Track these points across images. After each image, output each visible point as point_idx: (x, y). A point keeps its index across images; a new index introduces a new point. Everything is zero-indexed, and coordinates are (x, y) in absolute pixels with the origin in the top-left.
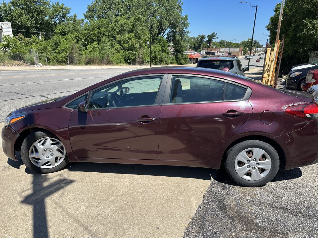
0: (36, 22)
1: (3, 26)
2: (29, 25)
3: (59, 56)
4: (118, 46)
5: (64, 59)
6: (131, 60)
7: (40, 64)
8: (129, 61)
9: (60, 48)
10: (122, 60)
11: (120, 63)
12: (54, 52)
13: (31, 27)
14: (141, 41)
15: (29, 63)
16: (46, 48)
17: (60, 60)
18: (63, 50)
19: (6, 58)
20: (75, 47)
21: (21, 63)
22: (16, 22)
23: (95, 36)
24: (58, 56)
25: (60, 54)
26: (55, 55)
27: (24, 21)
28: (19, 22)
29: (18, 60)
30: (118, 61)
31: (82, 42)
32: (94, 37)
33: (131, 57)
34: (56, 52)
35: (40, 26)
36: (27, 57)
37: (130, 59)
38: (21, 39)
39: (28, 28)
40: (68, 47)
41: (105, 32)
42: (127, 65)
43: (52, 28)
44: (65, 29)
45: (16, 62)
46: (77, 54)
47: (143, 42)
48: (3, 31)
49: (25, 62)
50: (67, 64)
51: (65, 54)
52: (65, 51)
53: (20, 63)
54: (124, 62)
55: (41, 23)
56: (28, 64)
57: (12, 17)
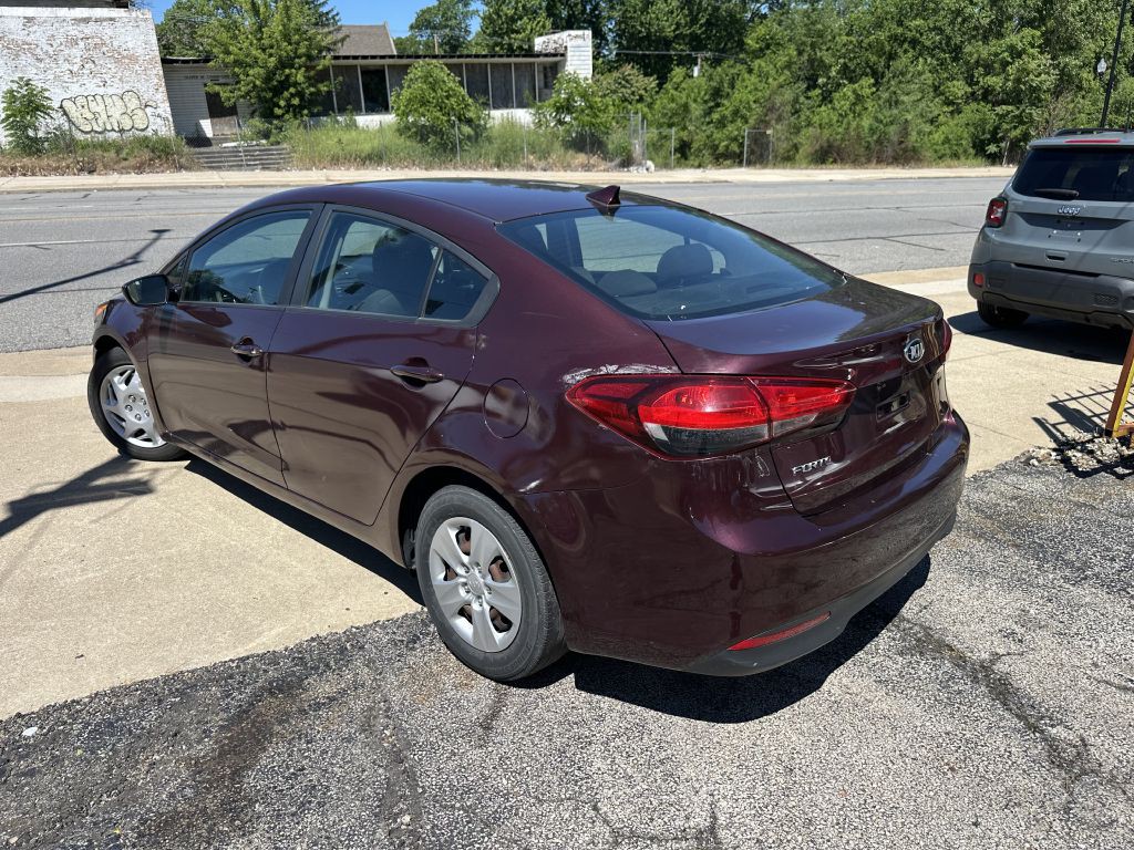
0: (694, 21)
1: (569, 45)
2: (669, 32)
3: (719, 136)
4: (959, 88)
5: (735, 147)
6: (1003, 145)
7: (650, 163)
8: (992, 148)
9: (727, 107)
10: (964, 142)
11: (955, 156)
12: (709, 123)
13: (676, 37)
14: (1071, 61)
15: (618, 161)
16: (686, 107)
17: (721, 149)
18: (736, 113)
19: (557, 145)
20: (778, 100)
21: (594, 160)
22: (633, 26)
23: (880, 52)
24: (717, 135)
25: (725, 126)
26: (708, 132)
27: (658, 19)
28: (642, 24)
29: (586, 153)
30: (946, 149)
31: (829, 78)
32: (874, 59)
33: (1007, 131)
34: (712, 122)
35: (703, 33)
36: (614, 139)
37: (1002, 139)
38: (627, 81)
39: (667, 43)
40: (755, 102)
41: (921, 34)
42: (979, 166)
43: (741, 34)
44: (776, 34)
45: (581, 158)
46: (779, 127)
47: (1081, 67)
48: (569, 59)
49: (606, 156)
50: (740, 164)
51: (739, 129)
52: (743, 117)
53: (592, 162)
54: (972, 151)
55: (708, 23)
56: (613, 164)
57: (627, 10)
